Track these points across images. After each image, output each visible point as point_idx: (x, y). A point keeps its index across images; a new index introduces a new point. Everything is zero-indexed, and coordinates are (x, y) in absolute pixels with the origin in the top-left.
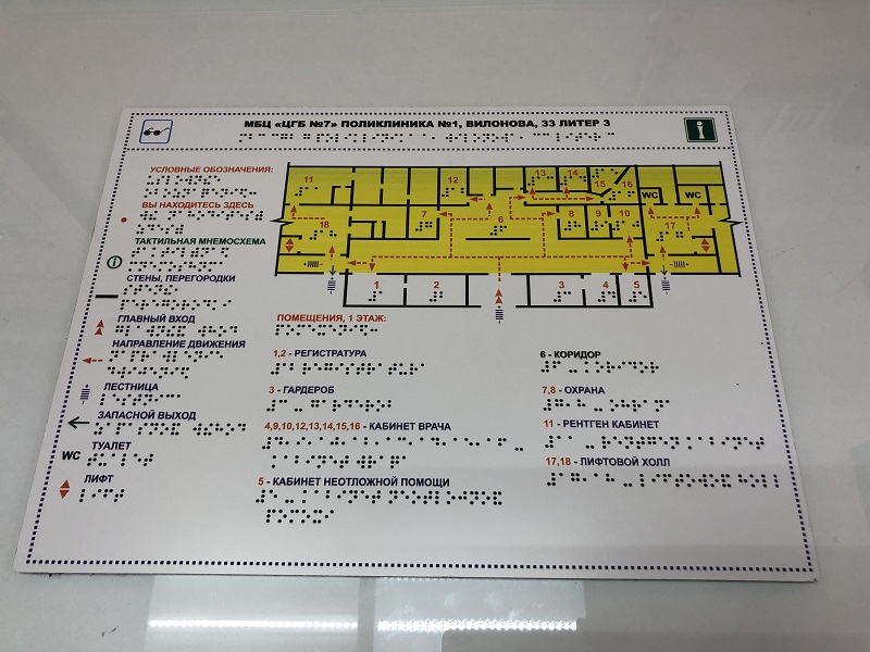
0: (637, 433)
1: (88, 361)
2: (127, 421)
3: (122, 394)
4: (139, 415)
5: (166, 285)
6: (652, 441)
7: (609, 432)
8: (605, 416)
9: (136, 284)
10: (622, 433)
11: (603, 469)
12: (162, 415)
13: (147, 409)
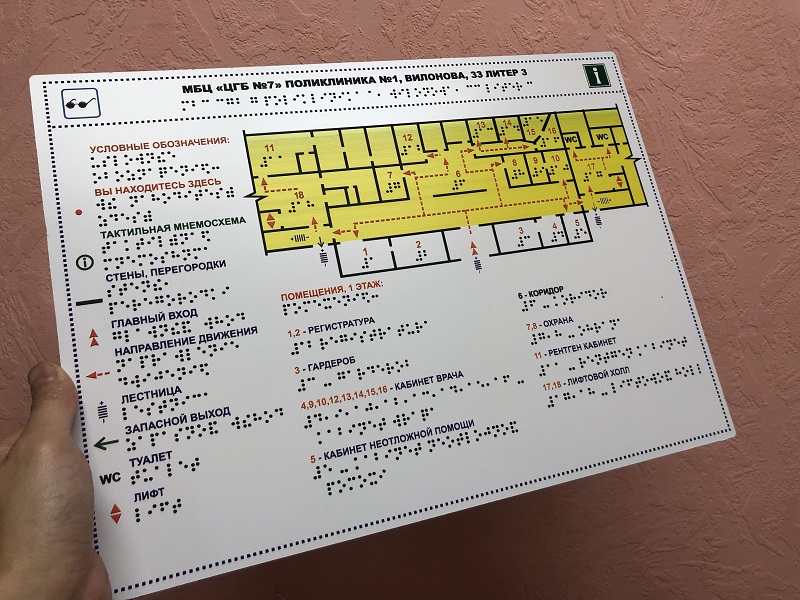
0: (603, 350)
1: (93, 376)
2: (160, 431)
3: (144, 404)
4: (170, 422)
5: (153, 280)
6: (614, 354)
7: (583, 353)
8: (578, 341)
9: (119, 284)
10: (592, 352)
11: (585, 385)
12: (194, 417)
13: (177, 413)
